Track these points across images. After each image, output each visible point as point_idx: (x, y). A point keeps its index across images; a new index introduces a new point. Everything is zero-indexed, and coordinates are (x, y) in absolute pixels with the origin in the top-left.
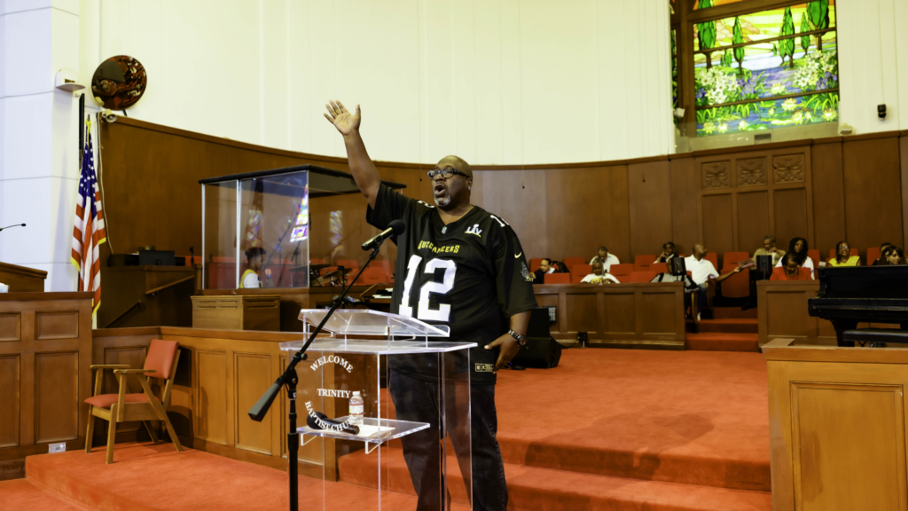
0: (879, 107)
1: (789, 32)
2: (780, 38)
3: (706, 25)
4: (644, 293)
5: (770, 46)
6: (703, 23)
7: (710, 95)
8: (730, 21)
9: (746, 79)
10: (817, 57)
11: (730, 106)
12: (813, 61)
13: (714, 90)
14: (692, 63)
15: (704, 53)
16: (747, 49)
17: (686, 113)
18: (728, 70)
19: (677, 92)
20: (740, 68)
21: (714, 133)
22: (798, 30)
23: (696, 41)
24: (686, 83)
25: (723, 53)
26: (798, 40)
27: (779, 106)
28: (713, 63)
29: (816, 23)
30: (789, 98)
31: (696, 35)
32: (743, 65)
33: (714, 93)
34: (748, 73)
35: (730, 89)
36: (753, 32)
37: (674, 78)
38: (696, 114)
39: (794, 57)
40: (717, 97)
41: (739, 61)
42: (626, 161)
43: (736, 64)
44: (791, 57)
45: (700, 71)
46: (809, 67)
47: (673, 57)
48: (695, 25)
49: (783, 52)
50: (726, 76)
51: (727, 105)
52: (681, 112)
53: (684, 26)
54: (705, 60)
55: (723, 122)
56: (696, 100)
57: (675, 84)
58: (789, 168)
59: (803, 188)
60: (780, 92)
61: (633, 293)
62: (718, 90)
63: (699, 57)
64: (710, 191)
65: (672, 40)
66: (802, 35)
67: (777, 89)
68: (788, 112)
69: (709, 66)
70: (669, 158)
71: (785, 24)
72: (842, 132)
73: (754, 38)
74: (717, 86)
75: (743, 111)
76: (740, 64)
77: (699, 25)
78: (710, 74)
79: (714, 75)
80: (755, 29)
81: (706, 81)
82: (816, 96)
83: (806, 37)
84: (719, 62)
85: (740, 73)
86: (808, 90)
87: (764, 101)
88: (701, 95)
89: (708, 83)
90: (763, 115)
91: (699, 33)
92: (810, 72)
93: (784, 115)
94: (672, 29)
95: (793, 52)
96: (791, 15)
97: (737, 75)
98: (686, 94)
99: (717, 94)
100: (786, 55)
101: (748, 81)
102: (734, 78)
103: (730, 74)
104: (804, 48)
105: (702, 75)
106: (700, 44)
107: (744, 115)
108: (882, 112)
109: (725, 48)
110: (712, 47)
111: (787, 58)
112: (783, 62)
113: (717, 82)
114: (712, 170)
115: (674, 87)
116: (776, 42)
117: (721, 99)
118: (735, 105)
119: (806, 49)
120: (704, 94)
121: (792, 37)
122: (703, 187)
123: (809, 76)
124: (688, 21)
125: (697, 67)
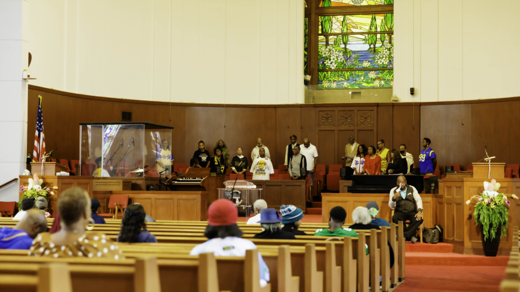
0: (411, 89)
1: (373, 30)
2: (369, 33)
3: (327, 17)
4: (286, 186)
5: (363, 37)
6: (325, 16)
7: (327, 63)
8: (341, 18)
9: (348, 56)
10: (388, 47)
11: (338, 71)
12: (386, 50)
13: (330, 60)
14: (317, 41)
15: (324, 36)
16: (350, 38)
17: (312, 79)
18: (338, 48)
19: (307, 58)
20: (345, 48)
21: (329, 89)
22: (379, 30)
23: (320, 27)
24: (313, 54)
25: (336, 37)
26: (379, 36)
27: (366, 75)
28: (330, 43)
29: (389, 27)
30: (372, 71)
31: (320, 23)
32: (348, 47)
33: (329, 62)
34: (350, 52)
35: (339, 61)
36: (354, 27)
37: (306, 49)
38: (318, 74)
39: (376, 46)
40: (331, 65)
41: (345, 44)
42: (275, 105)
43: (343, 46)
44: (375, 46)
45: (322, 47)
46: (384, 53)
47: (305, 35)
48: (320, 17)
49: (370, 42)
50: (337, 52)
51: (336, 70)
52: (309, 78)
53: (313, 16)
54: (325, 40)
55: (334, 81)
56: (319, 65)
57: (306, 53)
58: (366, 118)
59: (373, 130)
60: (367, 66)
61: (281, 185)
62: (332, 61)
63: (321, 38)
64: (323, 127)
65: (305, 24)
66: (381, 33)
67: (366, 64)
68: (371, 79)
69: (327, 44)
70: (301, 106)
71: (372, 24)
72: (393, 100)
73: (354, 30)
74: (332, 58)
75: (346, 76)
76: (346, 46)
77: (322, 17)
78: (327, 49)
79: (330, 50)
80: (354, 25)
81: (325, 54)
82: (387, 71)
83: (383, 35)
84: (333, 43)
85: (345, 51)
86: (383, 67)
87: (358, 71)
88: (322, 63)
89: (326, 55)
90: (357, 79)
91: (322, 22)
92: (385, 56)
93: (369, 81)
94: (305, 17)
95: (375, 43)
96: (375, 20)
97: (344, 53)
98: (313, 60)
99: (331, 63)
100: (372, 44)
101: (350, 57)
102: (341, 54)
103: (340, 51)
104: (382, 41)
105: (323, 50)
106: (322, 29)
107: (346, 78)
108: (412, 91)
109: (337, 35)
110: (329, 32)
111: (372, 46)
112: (370, 48)
113: (333, 56)
114: (325, 115)
115: (305, 55)
116: (367, 35)
117: (333, 66)
118: (342, 71)
119: (383, 42)
120: (323, 62)
121: (376, 33)
122: (319, 125)
123: (384, 58)
124: (316, 14)
125: (320, 44)
